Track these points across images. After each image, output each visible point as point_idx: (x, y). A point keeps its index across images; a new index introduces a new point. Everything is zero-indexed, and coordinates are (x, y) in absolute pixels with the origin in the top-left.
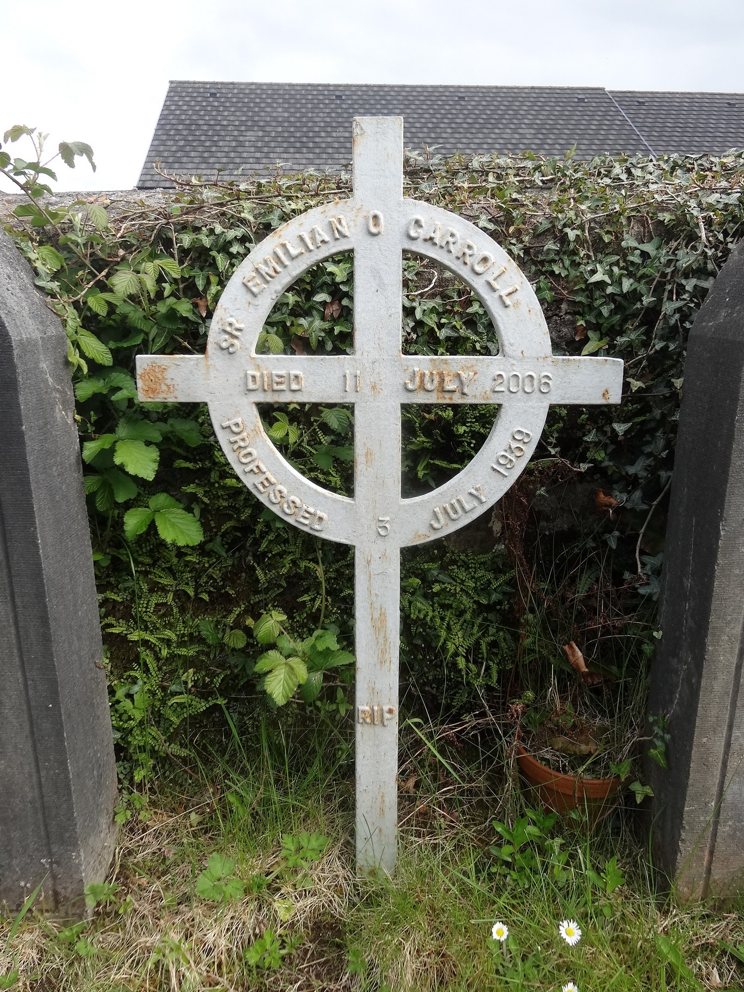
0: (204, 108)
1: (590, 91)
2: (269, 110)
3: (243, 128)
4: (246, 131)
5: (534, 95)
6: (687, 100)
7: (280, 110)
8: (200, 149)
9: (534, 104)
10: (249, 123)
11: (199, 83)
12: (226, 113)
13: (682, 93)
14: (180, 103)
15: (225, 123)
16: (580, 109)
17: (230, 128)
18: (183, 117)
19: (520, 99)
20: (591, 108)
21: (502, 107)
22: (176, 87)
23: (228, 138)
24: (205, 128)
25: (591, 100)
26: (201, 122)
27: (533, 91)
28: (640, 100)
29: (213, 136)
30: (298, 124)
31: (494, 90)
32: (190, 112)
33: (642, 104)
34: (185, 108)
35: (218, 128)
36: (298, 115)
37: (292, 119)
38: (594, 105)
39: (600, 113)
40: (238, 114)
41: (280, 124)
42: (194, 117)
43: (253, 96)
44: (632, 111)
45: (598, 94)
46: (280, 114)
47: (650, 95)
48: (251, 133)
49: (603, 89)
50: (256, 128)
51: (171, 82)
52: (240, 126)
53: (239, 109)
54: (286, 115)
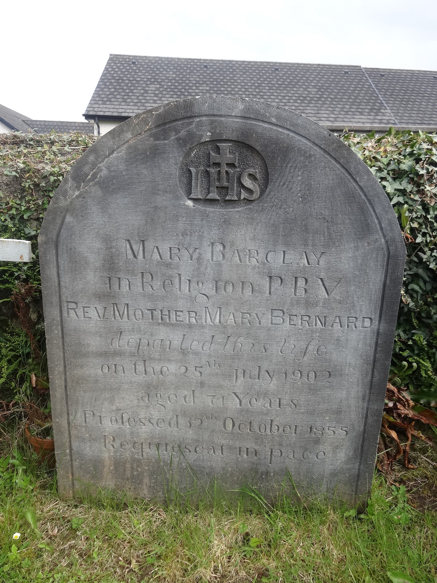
0: (127, 70)
1: (352, 68)
2: (164, 72)
3: (148, 83)
4: (150, 84)
5: (319, 69)
6: (410, 74)
7: (171, 73)
8: (123, 94)
9: (319, 74)
10: (152, 80)
11: (127, 56)
12: (140, 74)
13: (407, 70)
14: (114, 67)
15: (138, 79)
16: (345, 78)
17: (141, 82)
18: (115, 75)
19: (311, 71)
20: (352, 78)
21: (299, 76)
22: (113, 58)
23: (139, 88)
24: (127, 82)
25: (352, 73)
26: (125, 78)
27: (319, 66)
28: (382, 73)
29: (131, 86)
30: (180, 82)
31: (296, 65)
32: (119, 73)
33: (383, 75)
34: (117, 70)
35: (134, 82)
36: (181, 76)
37: (177, 79)
38: (354, 75)
39: (356, 81)
40: (147, 74)
41: (170, 81)
42: (121, 76)
43: (156, 64)
44: (376, 80)
45: (356, 69)
46: (171, 75)
47: (388, 71)
48: (153, 86)
49: (360, 67)
50: (156, 83)
51: (111, 55)
52: (147, 81)
53: (147, 72)
54: (174, 76)
